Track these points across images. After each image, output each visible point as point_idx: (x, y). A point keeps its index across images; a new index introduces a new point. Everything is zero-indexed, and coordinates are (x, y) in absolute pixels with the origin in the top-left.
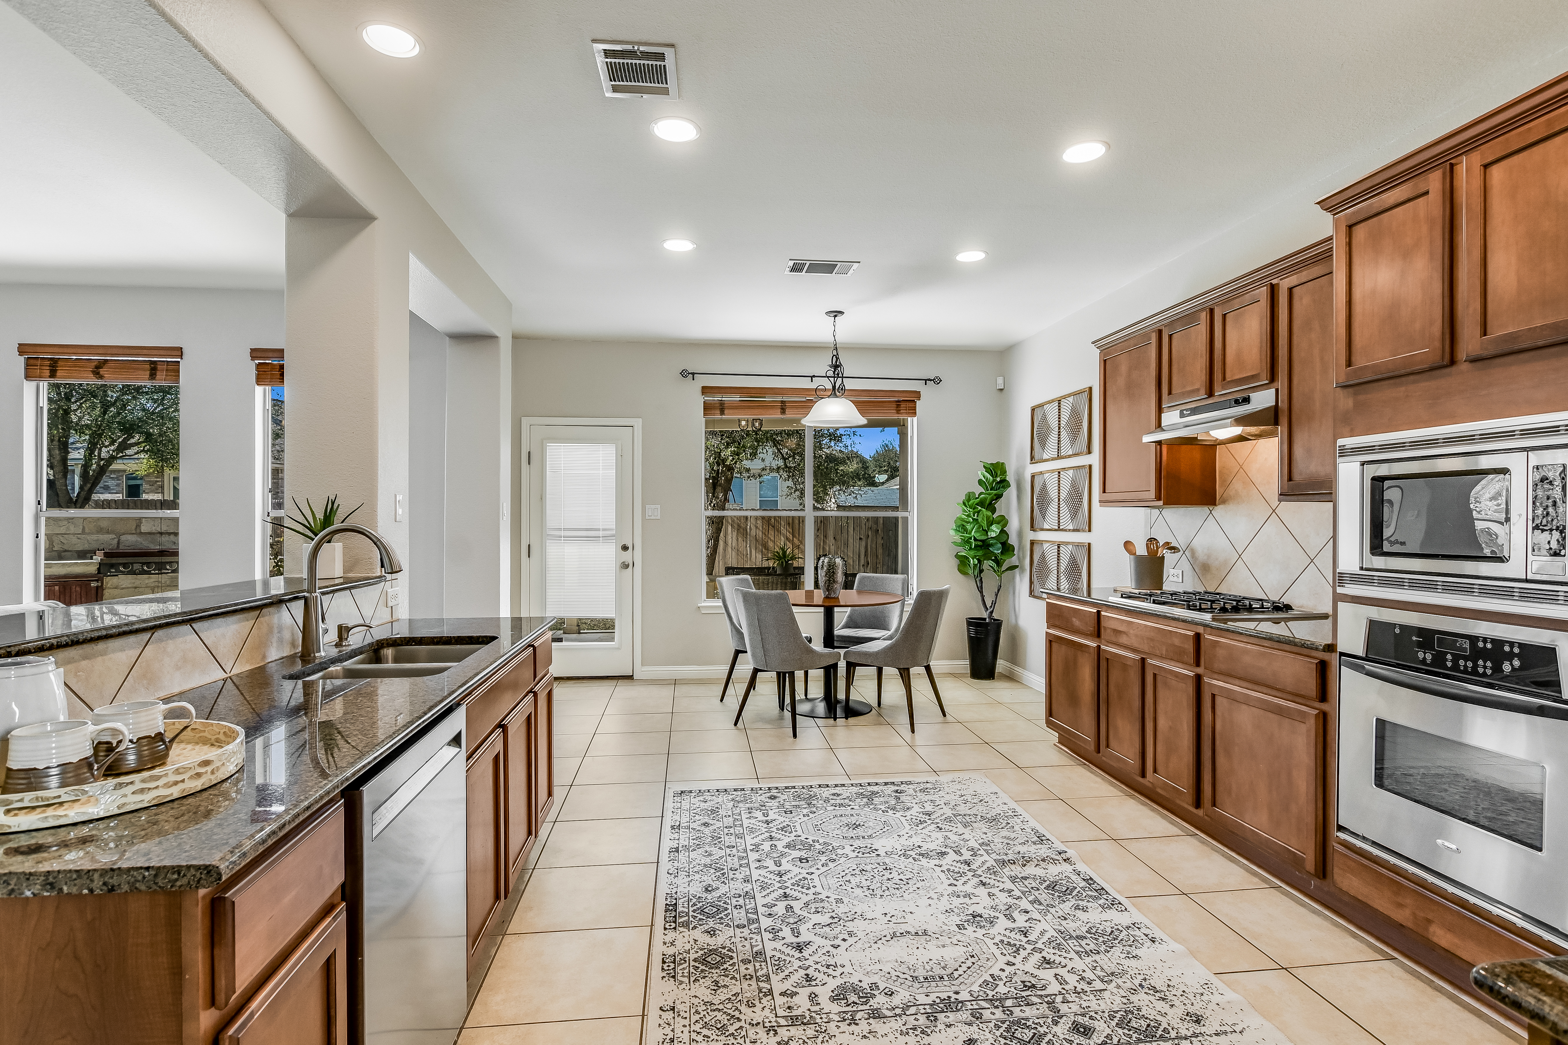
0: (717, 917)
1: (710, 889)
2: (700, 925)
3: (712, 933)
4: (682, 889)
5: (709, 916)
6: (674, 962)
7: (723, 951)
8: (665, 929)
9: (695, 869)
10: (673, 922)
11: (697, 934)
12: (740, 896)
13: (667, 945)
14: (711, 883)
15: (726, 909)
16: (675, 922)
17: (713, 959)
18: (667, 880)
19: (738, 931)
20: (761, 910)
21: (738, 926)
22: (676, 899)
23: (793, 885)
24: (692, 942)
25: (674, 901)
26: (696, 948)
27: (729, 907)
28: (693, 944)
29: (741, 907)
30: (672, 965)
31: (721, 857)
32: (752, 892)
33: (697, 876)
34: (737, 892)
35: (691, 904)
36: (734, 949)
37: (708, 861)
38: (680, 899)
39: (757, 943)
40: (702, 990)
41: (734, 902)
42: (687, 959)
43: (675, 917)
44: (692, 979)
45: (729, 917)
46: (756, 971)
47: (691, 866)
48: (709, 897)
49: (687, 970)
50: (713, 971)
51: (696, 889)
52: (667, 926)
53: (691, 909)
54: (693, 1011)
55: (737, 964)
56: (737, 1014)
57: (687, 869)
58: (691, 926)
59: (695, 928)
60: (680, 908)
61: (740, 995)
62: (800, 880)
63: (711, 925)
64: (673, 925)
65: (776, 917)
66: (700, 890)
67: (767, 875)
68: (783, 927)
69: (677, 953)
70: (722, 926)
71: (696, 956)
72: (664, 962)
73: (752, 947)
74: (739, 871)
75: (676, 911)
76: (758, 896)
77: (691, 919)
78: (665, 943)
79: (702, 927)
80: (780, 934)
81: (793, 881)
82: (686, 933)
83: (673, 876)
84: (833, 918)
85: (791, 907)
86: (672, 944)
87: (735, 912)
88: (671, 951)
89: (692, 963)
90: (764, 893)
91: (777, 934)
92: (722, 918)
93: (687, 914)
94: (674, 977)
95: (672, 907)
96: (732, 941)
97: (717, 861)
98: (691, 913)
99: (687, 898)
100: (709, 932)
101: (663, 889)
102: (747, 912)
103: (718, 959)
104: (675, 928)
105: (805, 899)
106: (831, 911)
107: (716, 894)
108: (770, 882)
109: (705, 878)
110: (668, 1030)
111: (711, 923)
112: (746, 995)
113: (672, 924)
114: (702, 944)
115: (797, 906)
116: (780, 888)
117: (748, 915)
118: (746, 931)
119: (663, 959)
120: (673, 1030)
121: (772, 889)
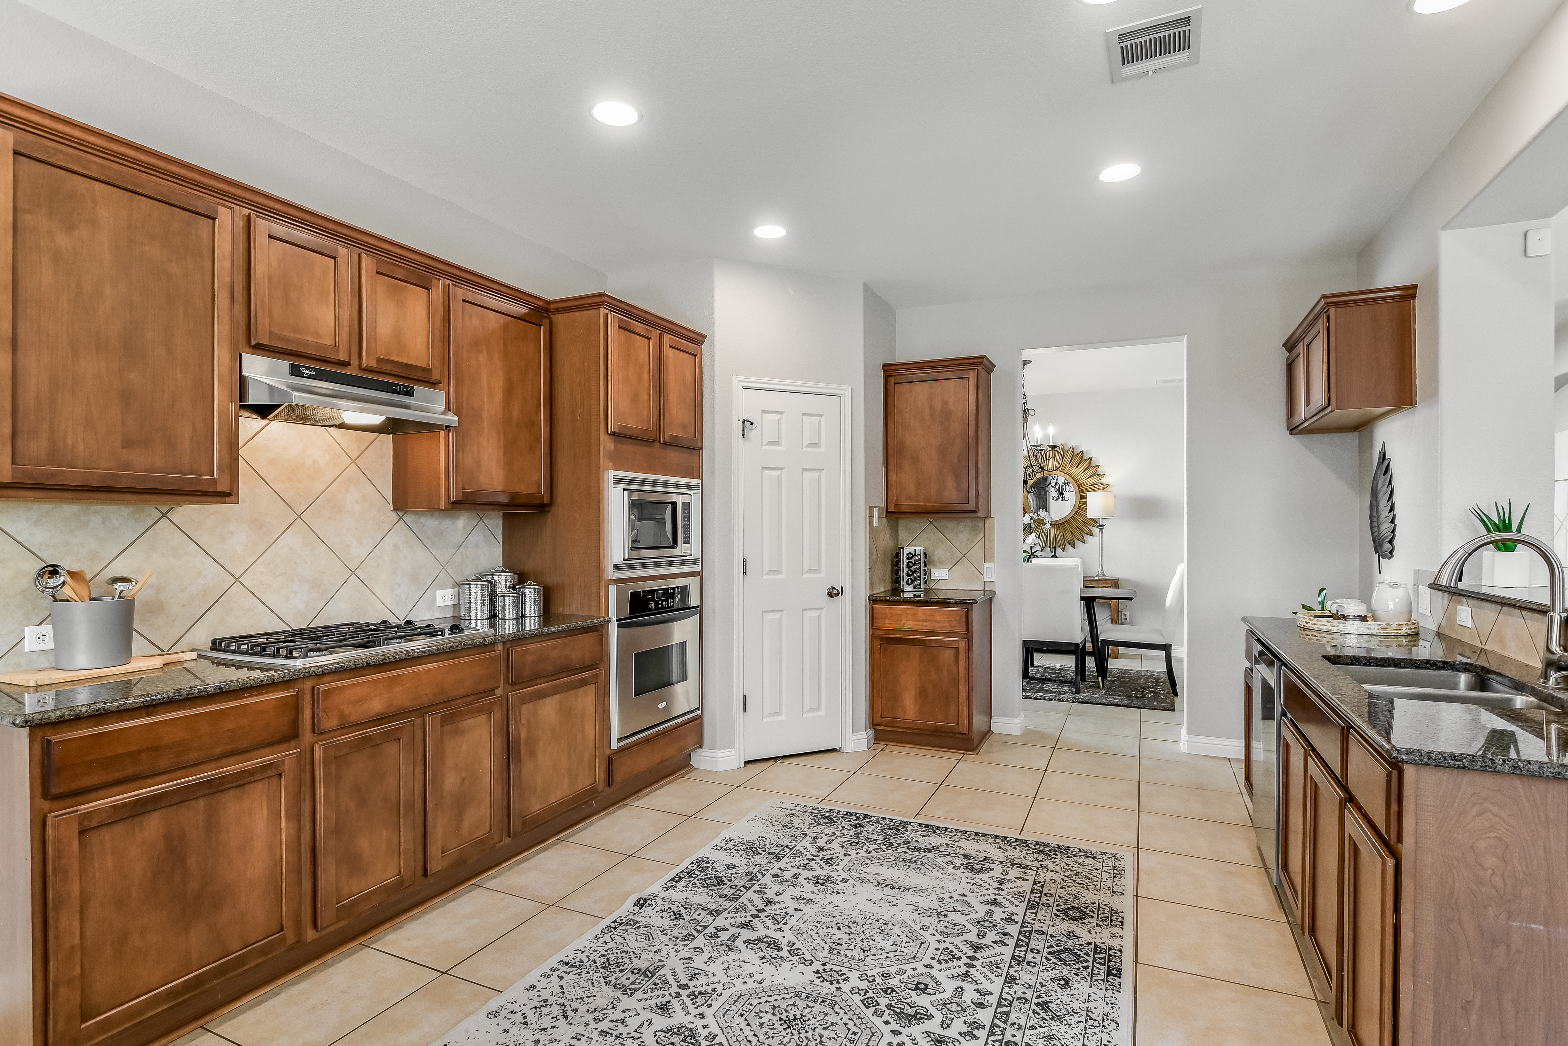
0: (1062, 948)
1: (1062, 982)
2: (1082, 945)
3: (1071, 934)
4: (1098, 992)
5: (1070, 951)
6: (1112, 920)
7: (1064, 917)
8: (1121, 951)
9: (1076, 1018)
10: (1112, 956)
11: (1086, 938)
12: (1028, 963)
13: (1118, 935)
14: (1059, 990)
15: (1050, 953)
16: (1110, 955)
17: (1074, 913)
18: (1118, 1011)
19: (1044, 929)
20: (1011, 942)
21: (1043, 933)
22: (1108, 981)
23: (959, 959)
24: (1093, 932)
25: (1110, 978)
26: (1089, 927)
27: (1045, 954)
28: (1092, 930)
29: (1032, 951)
30: (1113, 918)
31: (1032, 1027)
32: (1013, 964)
33: (1076, 1005)
34: (1030, 968)
35: (1090, 970)
36: (1053, 916)
37: (1055, 1026)
38: (1103, 980)
39: (1031, 914)
40: (1088, 896)
41: (1038, 959)
42: (1099, 919)
43: (1109, 961)
44: (1097, 905)
45: (1049, 944)
46: (1040, 897)
47: (1082, 1026)
48: (1065, 972)
49: (1100, 912)
50: (1077, 906)
51: (1081, 988)
52: (1119, 954)
53: (1090, 964)
54: (1098, 887)
55: (1055, 905)
56: (1065, 878)
57: (1090, 1022)
58: (1092, 946)
59: (1089, 944)
60: (1103, 969)
61: (1059, 887)
62: (947, 962)
63: (1070, 942)
64: (1112, 952)
65: (1000, 931)
66: (1076, 985)
67: (983, 980)
68: (998, 920)
69: (1109, 927)
70: (1060, 938)
71: (1090, 920)
72: (1122, 922)
73: (1036, 913)
74: (1016, 996)
75: (1109, 967)
76: (1007, 958)
77: (1091, 954)
78: (1121, 937)
79: (1081, 943)
80: (1004, 916)
81: (956, 963)
82: (1098, 941)
83: (1111, 1017)
84: (945, 916)
85: (978, 935)
86: (1113, 935)
87: (1040, 947)
88: (1115, 930)
89: (1095, 915)
90: (998, 958)
91: (1008, 917)
92: (1057, 946)
93: (1094, 960)
94: (1112, 910)
95: (1114, 972)
96: (1054, 922)
97: (1041, 1023)
98: (1091, 959)
99: (1094, 978)
100: (1074, 936)
101: (1125, 998)
102: (1028, 944)
103: (1070, 913)
104: (1110, 949)
105: (958, 940)
106: (942, 922)
107: (1055, 973)
108: (984, 970)
109: (1065, 999)
110: (1117, 882)
111: (1070, 945)
112: (1054, 886)
113: (1113, 954)
114: (1084, 928)
115: (972, 937)
116: (977, 959)
117: (1027, 941)
118: (1037, 926)
119: (1122, 925)
120: (1114, 882)
121: (988, 960)
